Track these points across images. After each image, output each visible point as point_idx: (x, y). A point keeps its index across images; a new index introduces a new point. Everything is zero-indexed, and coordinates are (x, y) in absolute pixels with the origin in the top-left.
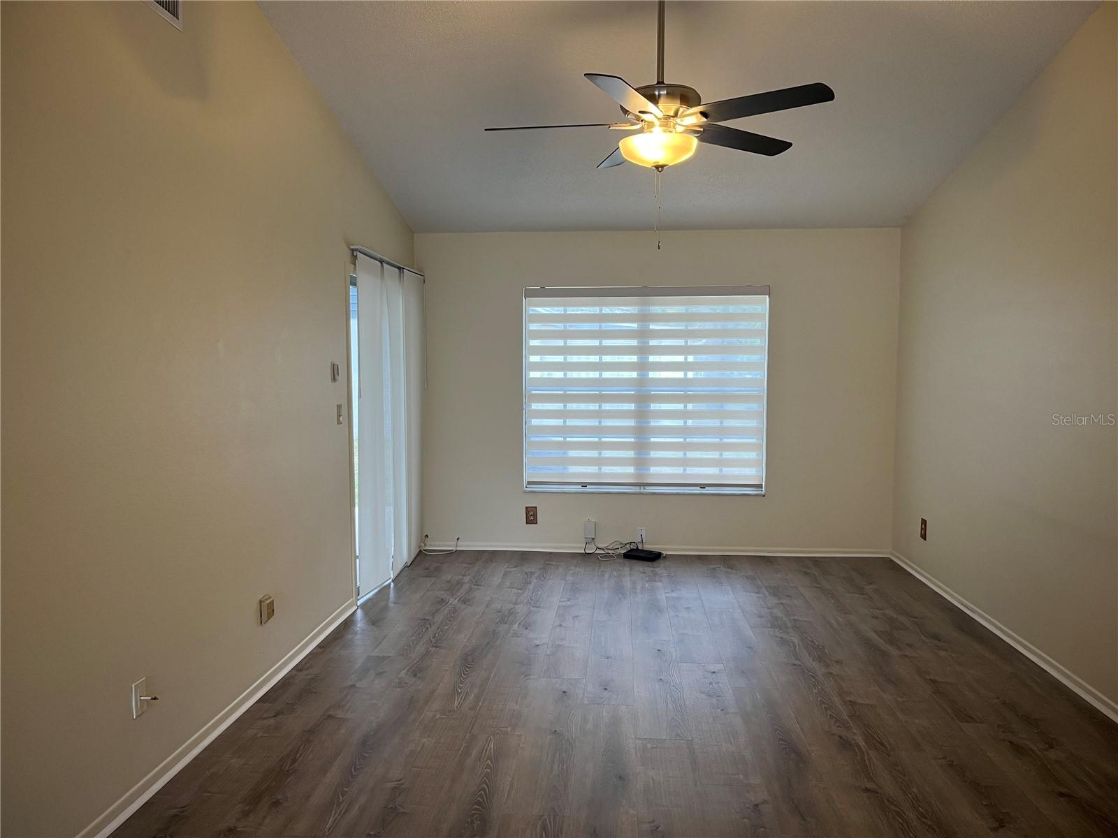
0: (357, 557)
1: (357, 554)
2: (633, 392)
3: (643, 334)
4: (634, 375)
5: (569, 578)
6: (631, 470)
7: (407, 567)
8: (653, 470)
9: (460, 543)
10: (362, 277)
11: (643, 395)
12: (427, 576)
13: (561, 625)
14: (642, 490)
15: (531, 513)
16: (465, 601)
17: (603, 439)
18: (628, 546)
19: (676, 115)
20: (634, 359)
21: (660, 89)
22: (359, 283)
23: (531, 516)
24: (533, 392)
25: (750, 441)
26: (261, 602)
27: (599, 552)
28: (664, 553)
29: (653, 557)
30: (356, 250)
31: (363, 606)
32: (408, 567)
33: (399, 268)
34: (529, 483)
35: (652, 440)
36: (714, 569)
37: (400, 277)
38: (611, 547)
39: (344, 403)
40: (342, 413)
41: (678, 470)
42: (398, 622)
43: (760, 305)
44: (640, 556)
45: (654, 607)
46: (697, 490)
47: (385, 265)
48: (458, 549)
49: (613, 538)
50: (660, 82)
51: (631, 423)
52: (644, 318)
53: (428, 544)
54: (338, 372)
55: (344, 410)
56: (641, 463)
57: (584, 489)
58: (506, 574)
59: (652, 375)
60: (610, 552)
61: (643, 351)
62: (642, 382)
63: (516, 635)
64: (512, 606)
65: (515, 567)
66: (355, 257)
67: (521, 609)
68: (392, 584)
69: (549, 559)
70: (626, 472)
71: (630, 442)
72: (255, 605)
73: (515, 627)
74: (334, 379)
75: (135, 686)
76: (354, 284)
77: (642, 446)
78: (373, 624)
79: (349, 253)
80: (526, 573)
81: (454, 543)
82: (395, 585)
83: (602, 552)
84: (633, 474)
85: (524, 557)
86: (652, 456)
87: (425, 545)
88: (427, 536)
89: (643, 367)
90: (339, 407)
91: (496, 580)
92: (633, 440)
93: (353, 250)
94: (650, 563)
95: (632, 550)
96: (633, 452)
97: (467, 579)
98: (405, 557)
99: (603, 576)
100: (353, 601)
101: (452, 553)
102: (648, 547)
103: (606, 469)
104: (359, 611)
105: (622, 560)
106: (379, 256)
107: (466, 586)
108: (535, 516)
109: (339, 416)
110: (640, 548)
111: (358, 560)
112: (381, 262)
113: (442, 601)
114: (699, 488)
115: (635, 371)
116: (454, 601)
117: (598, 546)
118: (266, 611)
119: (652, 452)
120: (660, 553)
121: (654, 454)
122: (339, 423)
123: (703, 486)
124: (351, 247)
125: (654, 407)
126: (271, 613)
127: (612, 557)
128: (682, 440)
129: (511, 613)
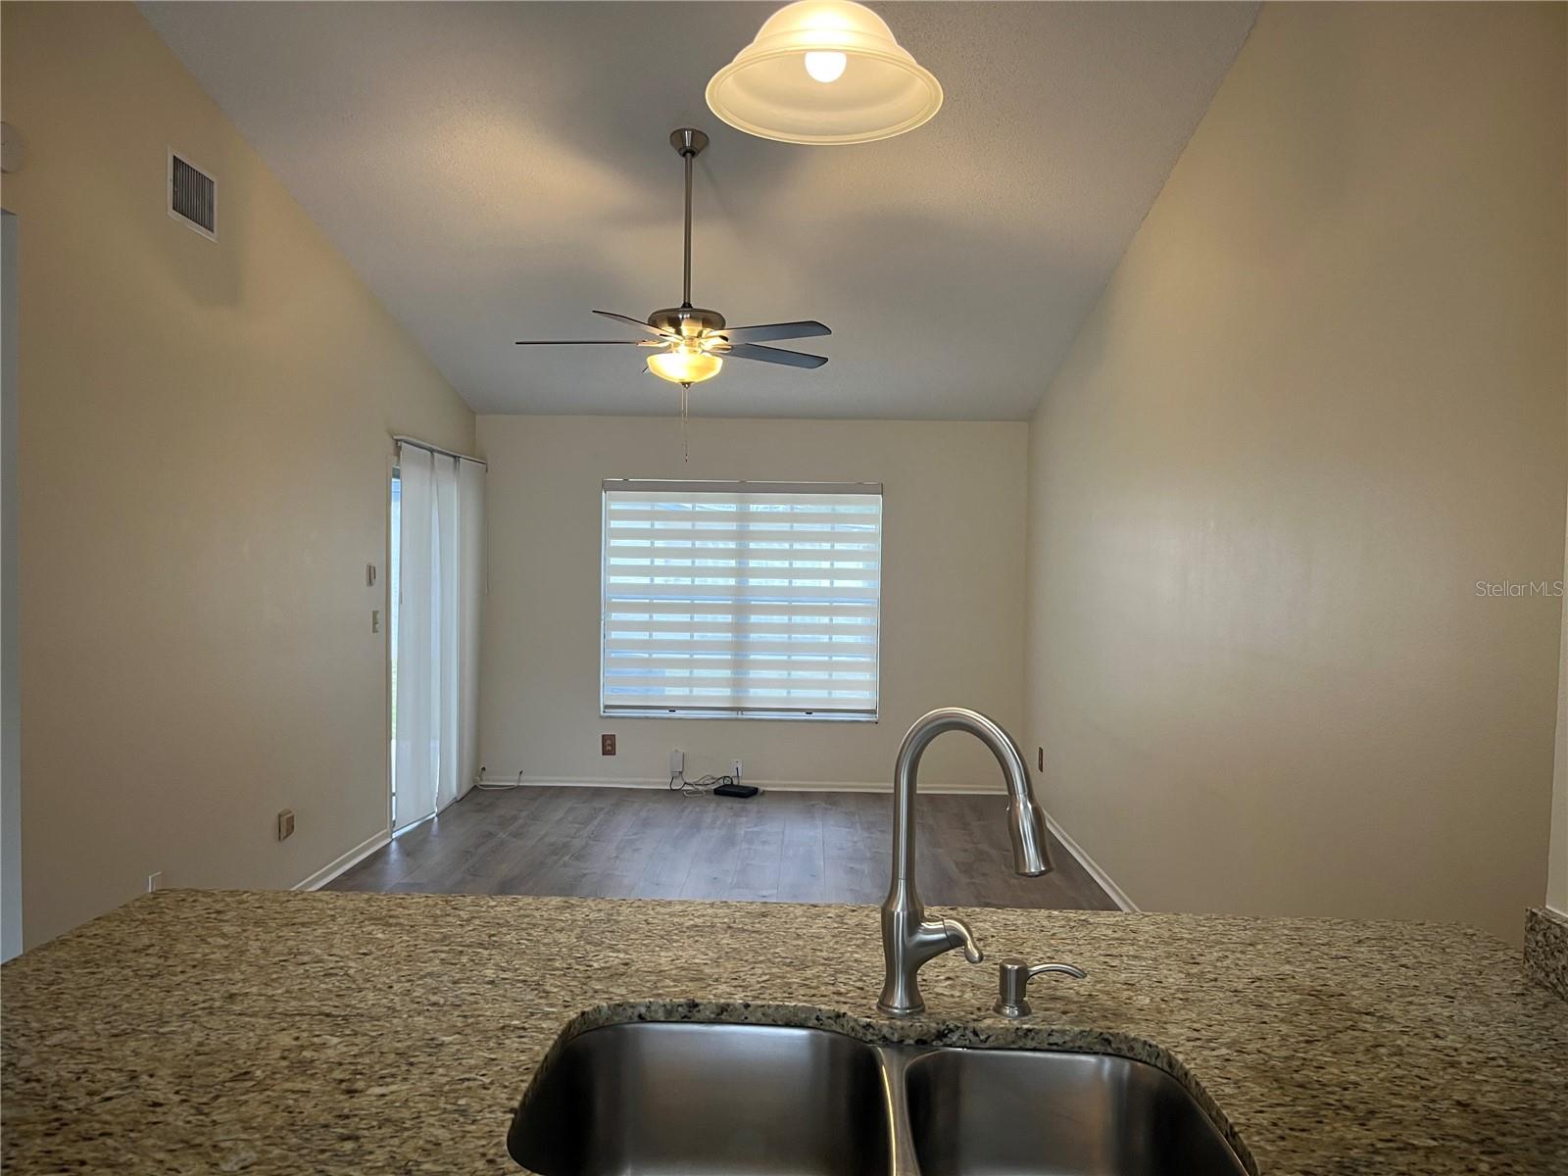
0: (394, 794)
1: (394, 790)
2: (730, 602)
3: (741, 536)
4: (732, 582)
5: (643, 814)
6: (727, 692)
7: (459, 801)
8: (753, 692)
9: (523, 777)
10: (406, 469)
11: (741, 604)
12: (477, 811)
13: (617, 857)
14: (740, 716)
15: (609, 742)
16: (516, 835)
17: (695, 656)
18: (721, 781)
19: (700, 335)
20: (732, 563)
21: (684, 312)
22: (402, 475)
23: (609, 746)
24: (614, 600)
25: (863, 659)
26: (280, 816)
27: (686, 788)
28: (761, 789)
29: (749, 793)
30: (400, 440)
31: (399, 839)
32: (457, 802)
33: (455, 457)
34: (606, 707)
35: (752, 657)
36: (813, 805)
37: (455, 467)
38: (701, 782)
39: (381, 608)
40: (379, 622)
41: (783, 693)
42: (437, 854)
43: (871, 506)
44: (734, 792)
45: (730, 841)
46: (803, 716)
47: (436, 454)
48: (521, 784)
49: (705, 771)
50: (687, 305)
51: (728, 636)
52: (743, 517)
53: (484, 778)
54: (376, 575)
55: (381, 617)
56: (737, 684)
57: (672, 715)
58: (571, 809)
59: (753, 582)
60: (700, 788)
61: (741, 554)
62: (739, 590)
63: (565, 865)
64: (568, 839)
65: (584, 802)
66: (398, 449)
67: (577, 843)
68: (436, 819)
69: (625, 796)
70: (721, 695)
71: (727, 660)
72: (274, 819)
73: (566, 858)
74: (370, 583)
75: (152, 879)
76: (398, 477)
77: (739, 665)
78: (408, 855)
79: (392, 443)
80: (595, 809)
81: (517, 777)
82: (439, 821)
83: (690, 788)
84: (728, 697)
85: (598, 792)
86: (751, 676)
87: (481, 780)
88: (484, 769)
89: (741, 573)
90: (375, 613)
91: (559, 815)
92: (729, 657)
93: (397, 441)
94: (742, 800)
95: (725, 785)
96: (729, 671)
97: (524, 814)
98: (453, 790)
99: (683, 811)
100: (387, 833)
101: (512, 789)
102: (744, 782)
103: (697, 691)
104: (394, 844)
105: (713, 797)
106: (429, 445)
107: (521, 821)
108: (613, 745)
109: (375, 623)
110: (735, 782)
111: (394, 798)
112: (432, 451)
113: (490, 835)
114: (804, 713)
115: (732, 577)
116: (502, 835)
117: (688, 781)
118: (286, 826)
119: (751, 672)
120: (757, 789)
121: (754, 674)
122: (375, 631)
123: (809, 712)
124: (395, 437)
125: (754, 619)
126: (291, 829)
127: (701, 792)
128: (785, 658)
129: (565, 845)
